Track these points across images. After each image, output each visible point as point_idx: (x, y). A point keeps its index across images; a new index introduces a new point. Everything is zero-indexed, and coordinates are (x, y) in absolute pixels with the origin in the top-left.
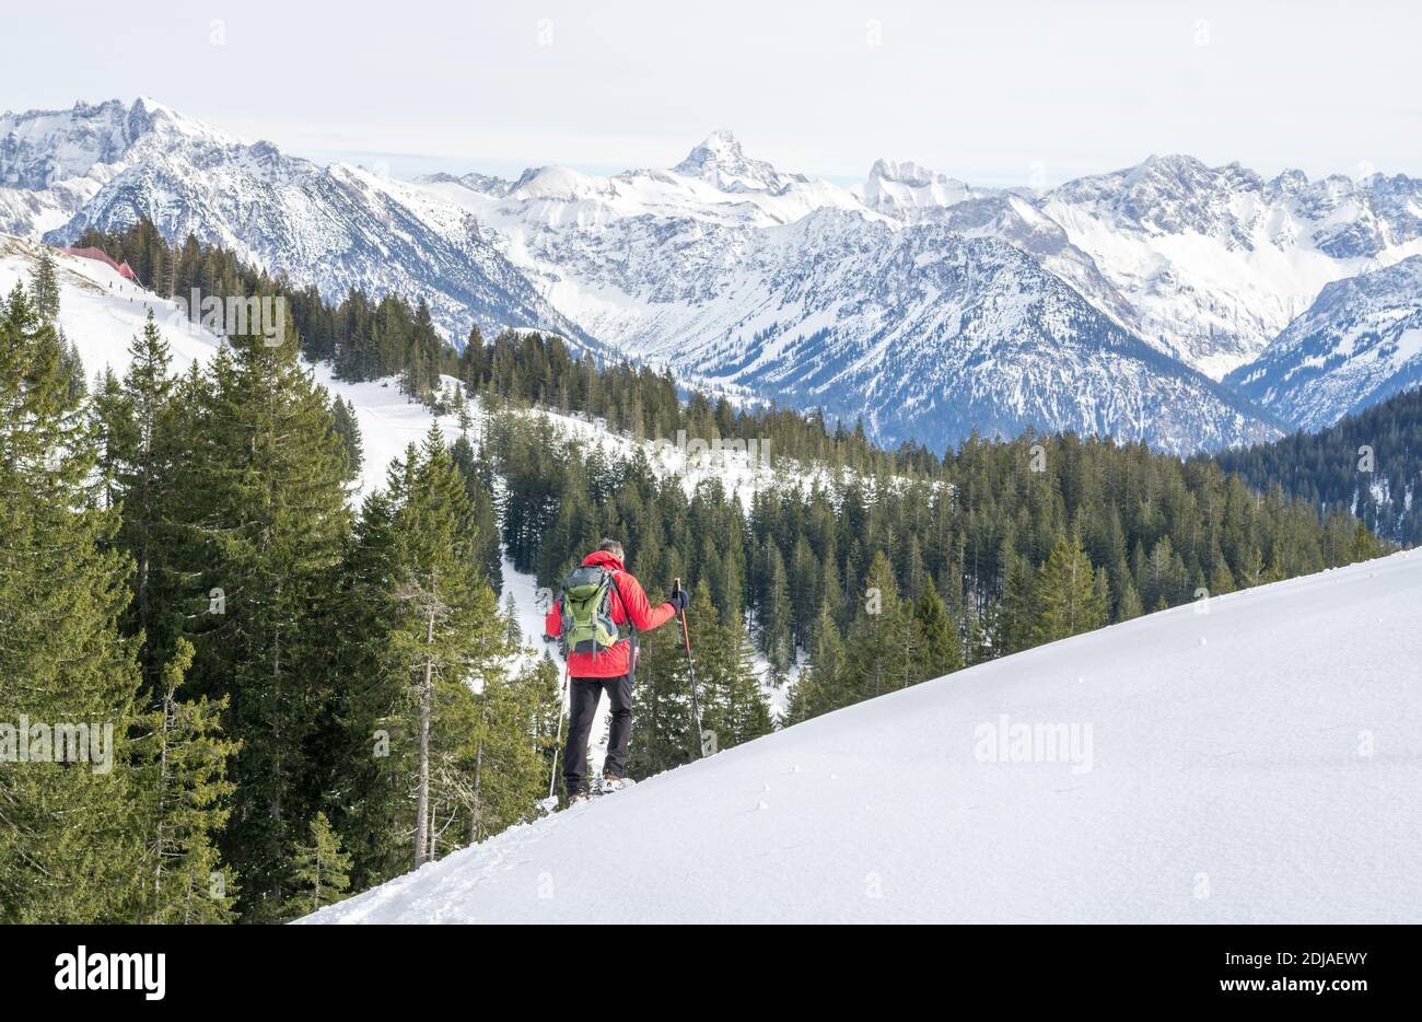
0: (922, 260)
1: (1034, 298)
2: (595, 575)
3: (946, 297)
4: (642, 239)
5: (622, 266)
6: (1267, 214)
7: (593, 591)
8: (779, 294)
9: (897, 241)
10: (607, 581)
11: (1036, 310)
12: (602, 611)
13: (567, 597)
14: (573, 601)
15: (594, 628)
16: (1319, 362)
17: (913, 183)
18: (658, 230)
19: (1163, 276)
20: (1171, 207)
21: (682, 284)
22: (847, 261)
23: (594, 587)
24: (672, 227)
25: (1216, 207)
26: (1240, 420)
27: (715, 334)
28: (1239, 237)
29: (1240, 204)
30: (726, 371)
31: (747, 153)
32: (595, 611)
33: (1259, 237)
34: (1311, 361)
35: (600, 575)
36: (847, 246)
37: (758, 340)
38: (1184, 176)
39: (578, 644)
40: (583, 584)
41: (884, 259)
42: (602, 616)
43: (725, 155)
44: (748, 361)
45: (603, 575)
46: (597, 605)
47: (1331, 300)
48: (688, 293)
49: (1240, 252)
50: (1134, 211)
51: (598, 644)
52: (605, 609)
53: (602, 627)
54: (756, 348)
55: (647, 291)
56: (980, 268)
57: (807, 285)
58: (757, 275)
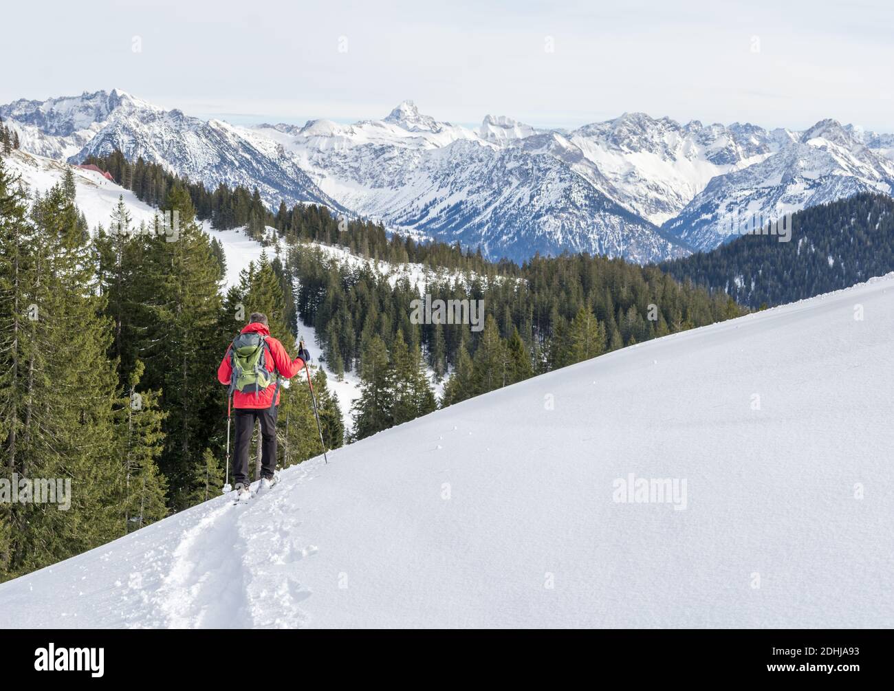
0: (510, 166)
1: (566, 185)
2: (255, 339)
3: (522, 184)
4: (367, 156)
5: (357, 170)
6: (683, 143)
7: (254, 350)
8: (437, 184)
9: (497, 156)
10: (263, 343)
11: (567, 191)
12: (260, 364)
13: (235, 354)
14: (240, 357)
15: (257, 375)
16: (709, 216)
17: (505, 127)
18: (376, 151)
19: (631, 174)
20: (635, 139)
21: (388, 179)
22: (472, 166)
23: (255, 347)
24: (383, 150)
25: (657, 139)
26: (670, 246)
27: (405, 204)
28: (668, 154)
29: (669, 137)
30: (411, 223)
31: (420, 112)
32: (256, 364)
33: (679, 154)
34: (704, 217)
35: (258, 339)
36: (472, 159)
37: (427, 207)
38: (641, 123)
39: (245, 386)
40: (246, 345)
41: (491, 165)
42: (261, 367)
43: (409, 113)
44: (422, 217)
45: (260, 339)
46: (258, 360)
47: (715, 186)
48: (391, 183)
49: (669, 162)
50: (616, 140)
51: (259, 386)
52: (262, 362)
53: (261, 374)
54: (426, 211)
55: (370, 182)
56: (539, 170)
57: (451, 179)
58: (426, 174)
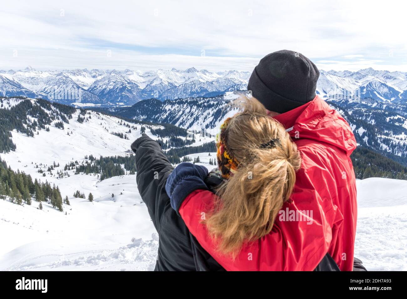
0: (61, 81)
1: (72, 84)
3: (64, 84)
4: (30, 79)
5: (28, 82)
6: (87, 74)
8: (46, 84)
9: (57, 79)
11: (73, 85)
16: (96, 88)
17: (53, 72)
18: (31, 78)
19: (78, 80)
20: (78, 73)
21: (35, 83)
22: (52, 81)
24: (33, 78)
25: (82, 73)
26: (93, 95)
27: (40, 88)
28: (84, 76)
29: (84, 73)
30: (42, 92)
31: (32, 68)
33: (86, 76)
34: (95, 88)
36: (52, 80)
37: (44, 89)
38: (78, 71)
41: (56, 81)
43: (30, 68)
44: (44, 91)
47: (95, 83)
48: (36, 84)
49: (85, 78)
50: (74, 74)
54: (44, 90)
55: (31, 84)
56: (67, 82)
57: (48, 83)
58: (43, 82)
